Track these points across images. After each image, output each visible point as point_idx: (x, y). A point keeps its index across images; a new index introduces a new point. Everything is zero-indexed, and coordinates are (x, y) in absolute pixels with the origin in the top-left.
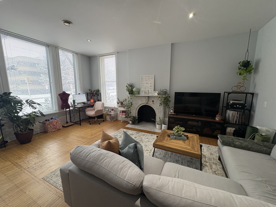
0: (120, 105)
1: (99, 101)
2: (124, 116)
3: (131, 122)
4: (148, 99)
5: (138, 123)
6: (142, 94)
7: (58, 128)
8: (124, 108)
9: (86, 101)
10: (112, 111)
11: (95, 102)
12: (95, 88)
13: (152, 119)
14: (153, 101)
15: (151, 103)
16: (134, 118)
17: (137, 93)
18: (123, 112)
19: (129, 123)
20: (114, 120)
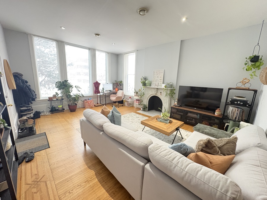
0: (136, 95)
1: (121, 90)
2: (138, 104)
3: (142, 109)
4: (157, 91)
5: (148, 111)
6: (153, 86)
7: (91, 106)
8: (138, 97)
9: (112, 89)
10: (129, 99)
11: (118, 90)
12: (119, 80)
13: (159, 108)
14: (161, 93)
15: (159, 95)
16: (145, 106)
17: (149, 85)
18: (137, 100)
19: (141, 110)
20: (130, 106)
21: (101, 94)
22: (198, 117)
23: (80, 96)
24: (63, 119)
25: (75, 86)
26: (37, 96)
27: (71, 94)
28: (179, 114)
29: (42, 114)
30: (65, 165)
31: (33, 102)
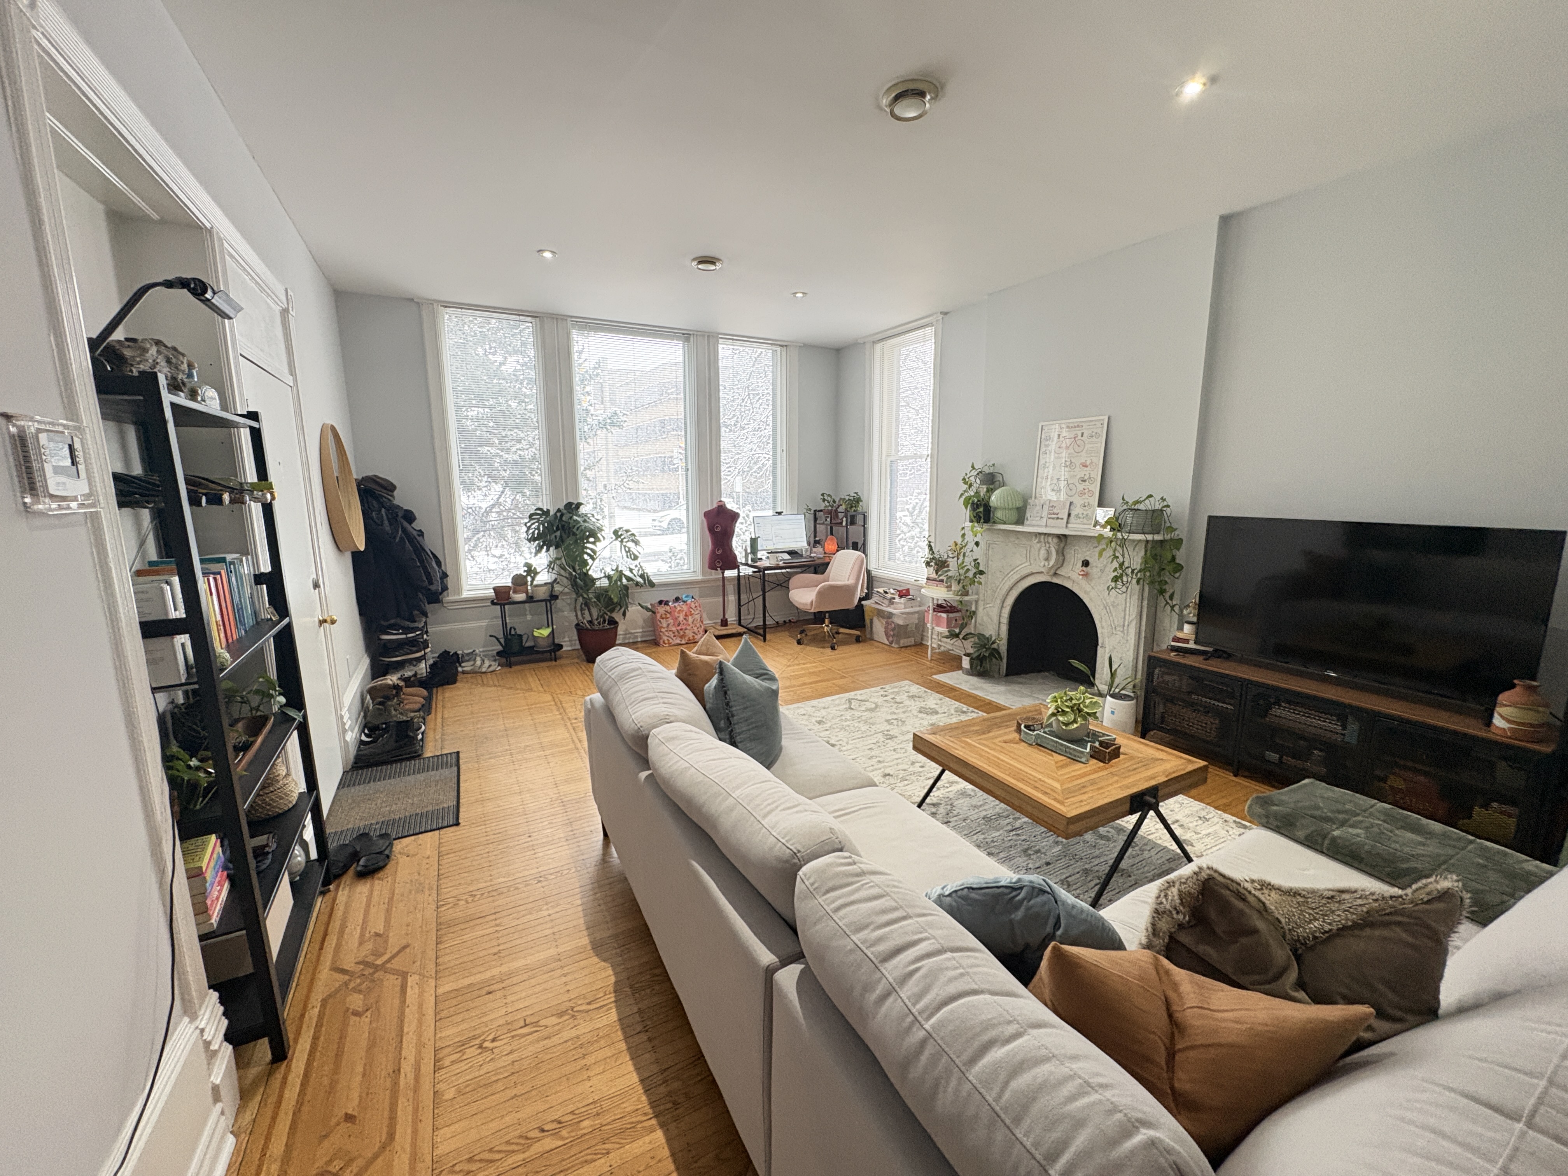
0: (934, 576)
1: (855, 547)
2: (944, 630)
3: (966, 663)
4: (1061, 553)
5: (1007, 675)
6: (1035, 523)
7: (689, 634)
8: (949, 587)
9: (805, 544)
10: (897, 600)
11: (840, 548)
12: (847, 492)
13: (1075, 663)
14: (1086, 564)
15: (1074, 576)
16: (984, 642)
17: (1014, 516)
18: (940, 608)
19: (960, 667)
20: (903, 642)
21: (746, 571)
22: (1352, 733)
23: (637, 584)
24: (548, 697)
25: (616, 532)
26: (450, 581)
27: (595, 572)
28: (1208, 710)
29: (467, 666)
30: (498, 915)
31: (429, 608)
